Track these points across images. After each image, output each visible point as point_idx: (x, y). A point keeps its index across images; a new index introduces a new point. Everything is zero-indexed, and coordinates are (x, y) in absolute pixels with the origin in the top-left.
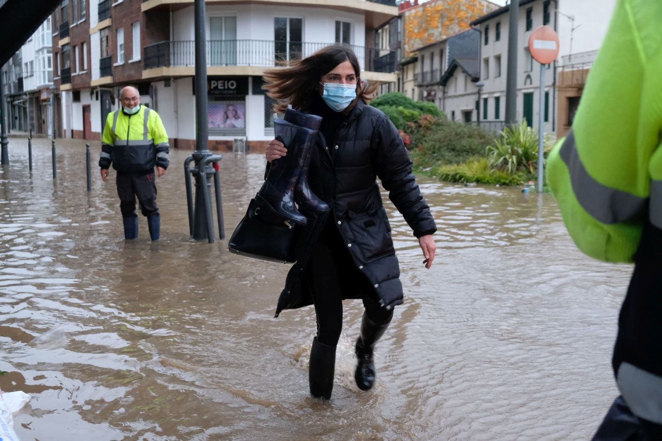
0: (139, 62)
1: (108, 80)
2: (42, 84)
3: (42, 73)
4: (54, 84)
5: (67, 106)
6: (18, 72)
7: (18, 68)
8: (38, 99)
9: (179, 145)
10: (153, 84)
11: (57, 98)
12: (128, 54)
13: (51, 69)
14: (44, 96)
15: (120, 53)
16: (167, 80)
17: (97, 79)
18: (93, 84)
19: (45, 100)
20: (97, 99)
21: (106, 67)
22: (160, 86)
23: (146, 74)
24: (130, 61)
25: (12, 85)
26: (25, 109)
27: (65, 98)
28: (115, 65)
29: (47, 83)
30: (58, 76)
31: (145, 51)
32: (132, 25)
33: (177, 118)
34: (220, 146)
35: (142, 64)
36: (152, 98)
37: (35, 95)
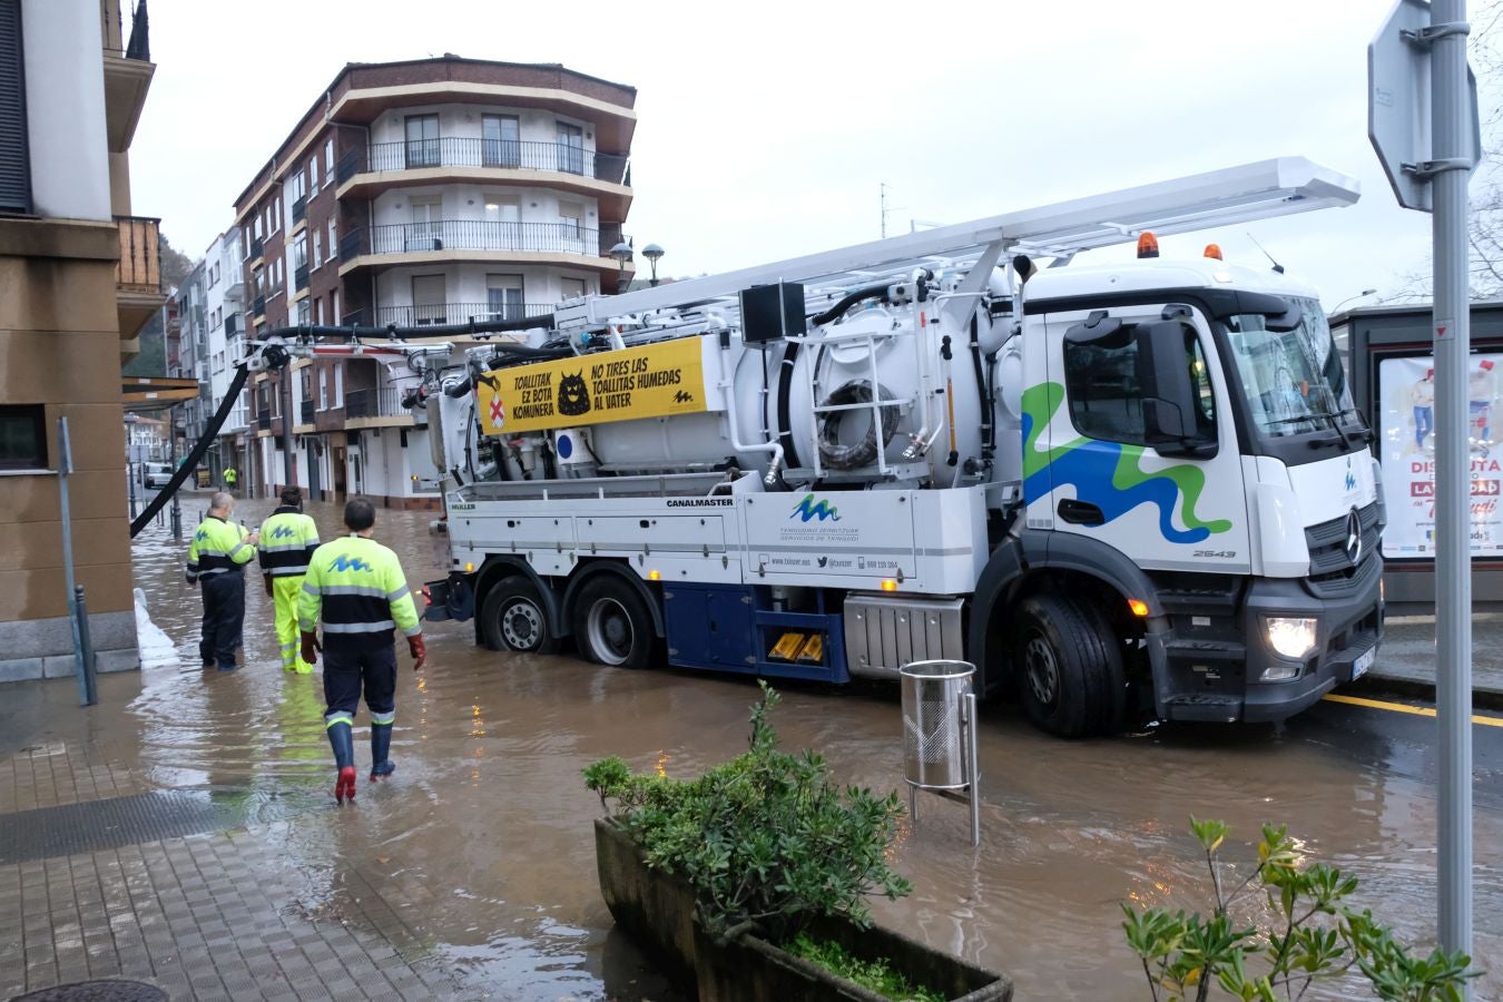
0: (342, 409)
1: (310, 428)
2: (238, 426)
3: (237, 414)
4: (251, 429)
5: (269, 455)
6: (207, 408)
7: (207, 403)
8: (233, 443)
9: (391, 504)
10: (362, 432)
11: (257, 443)
12: (331, 400)
13: (248, 408)
14: (240, 441)
15: (323, 396)
16: (376, 431)
17: (298, 425)
18: (295, 431)
19: (243, 447)
20: (303, 447)
21: (308, 414)
22: (370, 435)
23: (349, 424)
24: (333, 408)
25: (200, 425)
26: (217, 456)
27: (267, 445)
28: (317, 410)
29: (243, 426)
30: (256, 419)
31: (347, 397)
32: (334, 366)
33: (386, 472)
34: (434, 504)
35: (345, 412)
36: (361, 449)
37: (231, 438)
